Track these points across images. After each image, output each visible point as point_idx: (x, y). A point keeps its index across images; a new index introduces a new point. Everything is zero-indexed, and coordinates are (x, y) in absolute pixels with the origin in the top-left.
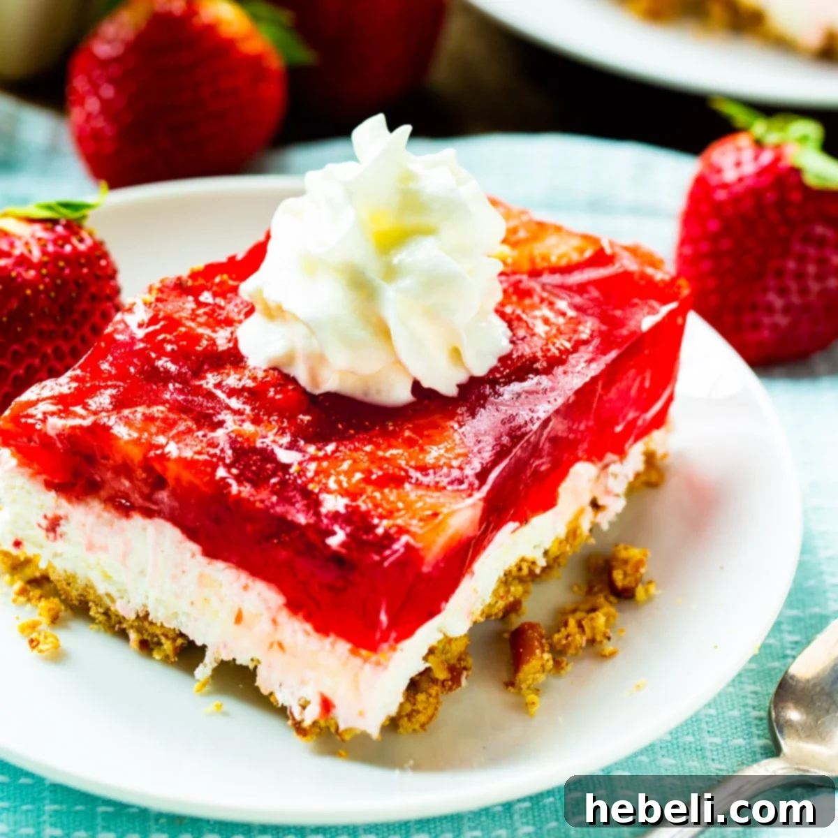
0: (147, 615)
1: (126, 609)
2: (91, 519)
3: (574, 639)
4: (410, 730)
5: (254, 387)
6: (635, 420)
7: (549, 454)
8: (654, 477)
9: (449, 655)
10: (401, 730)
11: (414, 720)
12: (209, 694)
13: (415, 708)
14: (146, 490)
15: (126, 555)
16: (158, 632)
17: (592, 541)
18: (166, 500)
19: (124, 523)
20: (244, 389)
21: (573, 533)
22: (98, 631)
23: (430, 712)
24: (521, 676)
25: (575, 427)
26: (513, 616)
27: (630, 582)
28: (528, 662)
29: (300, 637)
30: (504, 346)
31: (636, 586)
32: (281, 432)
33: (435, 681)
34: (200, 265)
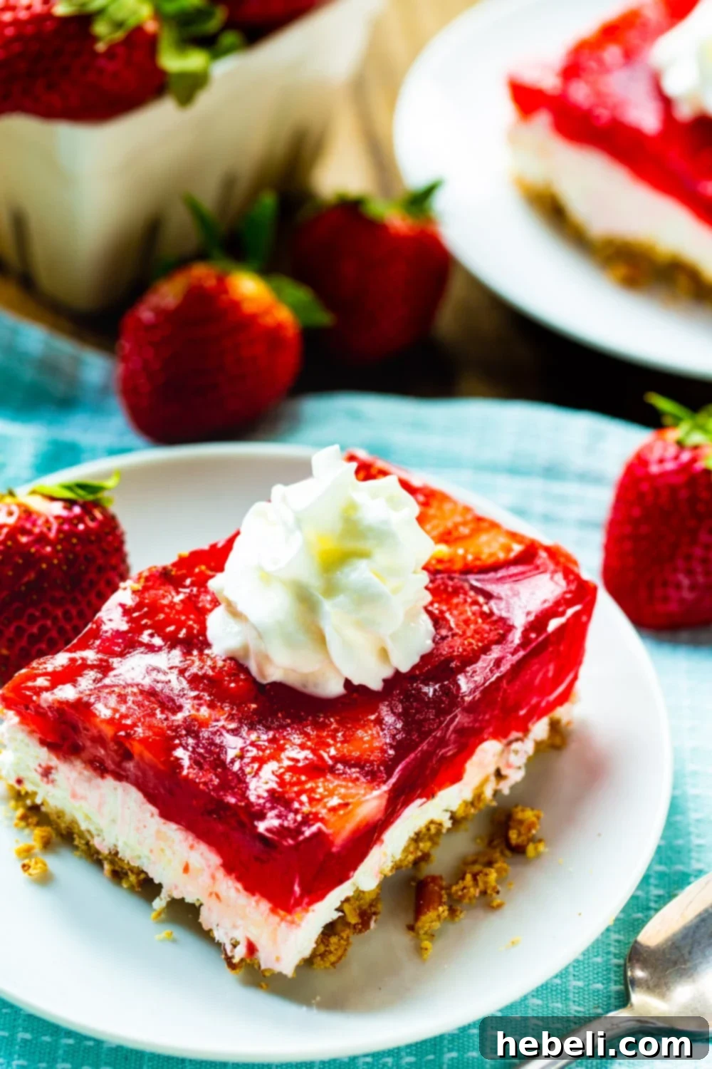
0: (117, 853)
1: (102, 844)
2: (74, 775)
3: (469, 892)
4: (322, 967)
5: (213, 676)
6: (539, 703)
7: (455, 742)
8: (558, 741)
9: (362, 902)
10: (315, 966)
11: (325, 959)
12: (163, 922)
13: (327, 949)
14: (117, 759)
15: (100, 806)
16: (126, 867)
17: (494, 804)
18: (132, 769)
19: (99, 780)
20: (205, 676)
21: (478, 797)
22: (81, 857)
23: (339, 953)
24: (419, 924)
25: (480, 718)
26: (423, 864)
27: (523, 841)
28: (425, 913)
29: (233, 893)
30: (427, 645)
31: (528, 844)
32: (230, 717)
33: (348, 924)
34: (185, 552)
